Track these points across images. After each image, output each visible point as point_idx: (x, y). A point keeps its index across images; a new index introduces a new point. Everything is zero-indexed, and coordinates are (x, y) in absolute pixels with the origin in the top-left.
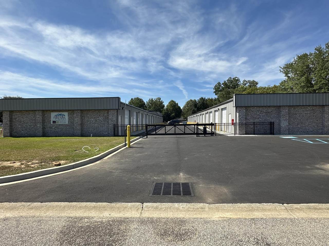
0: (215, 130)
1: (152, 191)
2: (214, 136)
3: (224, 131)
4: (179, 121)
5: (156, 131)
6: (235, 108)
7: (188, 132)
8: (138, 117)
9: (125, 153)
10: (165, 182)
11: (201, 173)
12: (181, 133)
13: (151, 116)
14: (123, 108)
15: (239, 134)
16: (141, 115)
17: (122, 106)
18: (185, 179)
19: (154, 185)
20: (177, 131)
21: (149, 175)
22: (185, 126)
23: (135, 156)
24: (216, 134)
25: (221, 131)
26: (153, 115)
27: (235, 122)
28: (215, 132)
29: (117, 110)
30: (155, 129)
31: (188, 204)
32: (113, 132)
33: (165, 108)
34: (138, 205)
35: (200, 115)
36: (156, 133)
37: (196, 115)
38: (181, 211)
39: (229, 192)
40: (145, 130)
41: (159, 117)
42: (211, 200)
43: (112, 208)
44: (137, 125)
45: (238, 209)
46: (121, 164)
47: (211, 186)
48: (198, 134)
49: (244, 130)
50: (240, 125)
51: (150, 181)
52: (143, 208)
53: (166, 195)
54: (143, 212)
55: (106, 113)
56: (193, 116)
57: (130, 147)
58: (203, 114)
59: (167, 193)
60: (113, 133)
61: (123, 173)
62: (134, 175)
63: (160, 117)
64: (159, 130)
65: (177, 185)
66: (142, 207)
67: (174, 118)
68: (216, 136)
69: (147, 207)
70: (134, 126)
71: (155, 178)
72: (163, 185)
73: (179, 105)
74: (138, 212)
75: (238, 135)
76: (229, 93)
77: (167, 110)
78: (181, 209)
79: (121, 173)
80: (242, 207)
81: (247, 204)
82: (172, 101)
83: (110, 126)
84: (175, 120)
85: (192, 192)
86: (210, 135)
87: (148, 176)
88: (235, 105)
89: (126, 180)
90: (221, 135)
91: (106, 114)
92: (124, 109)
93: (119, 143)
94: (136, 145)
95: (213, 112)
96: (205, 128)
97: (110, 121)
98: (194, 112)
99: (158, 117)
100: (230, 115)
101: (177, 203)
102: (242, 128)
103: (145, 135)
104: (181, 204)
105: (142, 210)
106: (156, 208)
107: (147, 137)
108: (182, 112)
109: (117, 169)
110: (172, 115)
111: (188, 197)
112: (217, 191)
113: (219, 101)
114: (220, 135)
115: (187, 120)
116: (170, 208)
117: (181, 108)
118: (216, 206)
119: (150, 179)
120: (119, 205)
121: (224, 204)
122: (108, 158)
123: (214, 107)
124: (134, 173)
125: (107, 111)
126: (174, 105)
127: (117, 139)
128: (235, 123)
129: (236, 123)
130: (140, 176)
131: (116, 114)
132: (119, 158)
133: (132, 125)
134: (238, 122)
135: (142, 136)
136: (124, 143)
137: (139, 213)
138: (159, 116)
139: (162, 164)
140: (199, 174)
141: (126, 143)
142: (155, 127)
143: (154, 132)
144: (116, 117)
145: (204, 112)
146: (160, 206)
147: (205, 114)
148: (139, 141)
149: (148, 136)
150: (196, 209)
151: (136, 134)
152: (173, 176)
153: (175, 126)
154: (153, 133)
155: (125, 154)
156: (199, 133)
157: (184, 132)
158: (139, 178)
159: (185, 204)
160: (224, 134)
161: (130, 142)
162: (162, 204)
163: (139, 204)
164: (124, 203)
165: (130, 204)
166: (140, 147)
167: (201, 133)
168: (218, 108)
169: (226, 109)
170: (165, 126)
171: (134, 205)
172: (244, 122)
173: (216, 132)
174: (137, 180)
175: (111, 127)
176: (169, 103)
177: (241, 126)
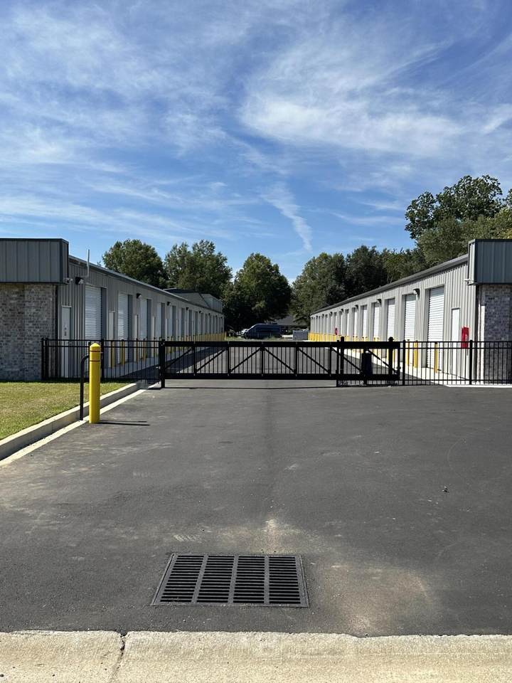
0: (401, 364)
1: (163, 588)
2: (396, 385)
3: (433, 366)
4: (282, 327)
5: (194, 364)
6: (474, 288)
7: (309, 369)
8: (134, 312)
9: (78, 445)
10: (213, 553)
11: (340, 522)
12: (284, 372)
13: (183, 309)
14: (77, 280)
15: (484, 380)
16: (143, 304)
17: (74, 271)
18: (285, 541)
19: (173, 564)
20: (271, 366)
21: (155, 529)
22: (297, 350)
23: (115, 455)
24: (404, 380)
25: (424, 369)
26: (189, 305)
27: (471, 337)
28: (401, 371)
29: (57, 286)
30: (194, 354)
31: (284, 636)
32: (40, 363)
33: (232, 280)
34: (107, 642)
35: (354, 310)
36: (195, 370)
37: (341, 307)
38: (259, 662)
39: (433, 593)
40: (157, 360)
41: (210, 312)
42: (366, 621)
43: (12, 649)
44: (130, 340)
45: (457, 654)
46: (60, 486)
47: (370, 570)
48: (341, 378)
49: (505, 365)
50: (490, 348)
51: (159, 549)
52: (126, 649)
53: (209, 604)
54: (122, 664)
55: (15, 296)
56: (328, 312)
57: (98, 421)
58: (364, 307)
59: (213, 594)
60: (40, 371)
61: (63, 520)
62: (104, 527)
63: (214, 314)
64: (207, 360)
65: (252, 564)
66: (121, 646)
67: (264, 316)
68: (404, 384)
69: (137, 645)
70: (119, 344)
71: (176, 537)
72: (204, 565)
73: (282, 272)
74: (104, 667)
75: (482, 382)
76: (457, 233)
77: (239, 288)
78: (260, 653)
79: (56, 518)
80: (473, 646)
81: (491, 636)
82: (259, 258)
83: (31, 342)
84: (267, 323)
85: (302, 591)
86: (383, 382)
87: (154, 532)
88: (473, 279)
89: (71, 548)
90: (423, 382)
91: (16, 299)
92: (81, 281)
93: (58, 408)
94: (119, 414)
95: (399, 300)
96: (366, 359)
97: (31, 325)
98: (334, 299)
99: (207, 311)
100: (456, 313)
101: (245, 631)
102: (496, 361)
103: (156, 377)
104: (260, 635)
105: (120, 658)
106: (172, 651)
107: (163, 386)
108: (293, 297)
109: (40, 504)
110: (257, 306)
111: (286, 609)
112: (392, 589)
113: (422, 260)
114: (419, 382)
115: (309, 324)
116: (221, 651)
117: (291, 281)
118: (382, 643)
119: (159, 541)
120: (37, 638)
121: (410, 637)
122: (15, 463)
123: (403, 284)
124: (103, 521)
125: (17, 290)
126: (263, 272)
127: (52, 391)
128: (471, 341)
129: (476, 342)
130: (122, 531)
131: (51, 299)
132: (54, 463)
133: (112, 341)
134: (483, 340)
135: (144, 381)
136: (78, 408)
137: (110, 670)
138: (210, 309)
139: (206, 486)
140: (333, 523)
141: (85, 405)
142: (194, 349)
143: (190, 368)
144: (51, 312)
145: (368, 301)
146: (187, 643)
147: (369, 307)
148: (135, 399)
149: (168, 383)
150: (311, 655)
151: (122, 374)
152: (243, 531)
153: (262, 349)
154: (186, 372)
155: (79, 448)
156: (345, 373)
157: (295, 371)
158: (121, 539)
159: (276, 635)
160: (432, 378)
161: (98, 405)
162: (194, 635)
163: (112, 638)
164: (56, 633)
165: (77, 636)
166: (135, 422)
167: (354, 373)
168: (415, 286)
169: (443, 293)
170: (226, 346)
171: (94, 640)
172: (503, 339)
173: (406, 372)
174: (111, 547)
175: (31, 348)
176: (247, 264)
177: (492, 354)
